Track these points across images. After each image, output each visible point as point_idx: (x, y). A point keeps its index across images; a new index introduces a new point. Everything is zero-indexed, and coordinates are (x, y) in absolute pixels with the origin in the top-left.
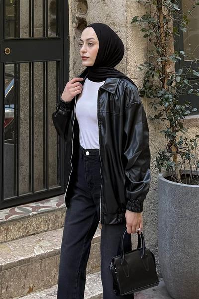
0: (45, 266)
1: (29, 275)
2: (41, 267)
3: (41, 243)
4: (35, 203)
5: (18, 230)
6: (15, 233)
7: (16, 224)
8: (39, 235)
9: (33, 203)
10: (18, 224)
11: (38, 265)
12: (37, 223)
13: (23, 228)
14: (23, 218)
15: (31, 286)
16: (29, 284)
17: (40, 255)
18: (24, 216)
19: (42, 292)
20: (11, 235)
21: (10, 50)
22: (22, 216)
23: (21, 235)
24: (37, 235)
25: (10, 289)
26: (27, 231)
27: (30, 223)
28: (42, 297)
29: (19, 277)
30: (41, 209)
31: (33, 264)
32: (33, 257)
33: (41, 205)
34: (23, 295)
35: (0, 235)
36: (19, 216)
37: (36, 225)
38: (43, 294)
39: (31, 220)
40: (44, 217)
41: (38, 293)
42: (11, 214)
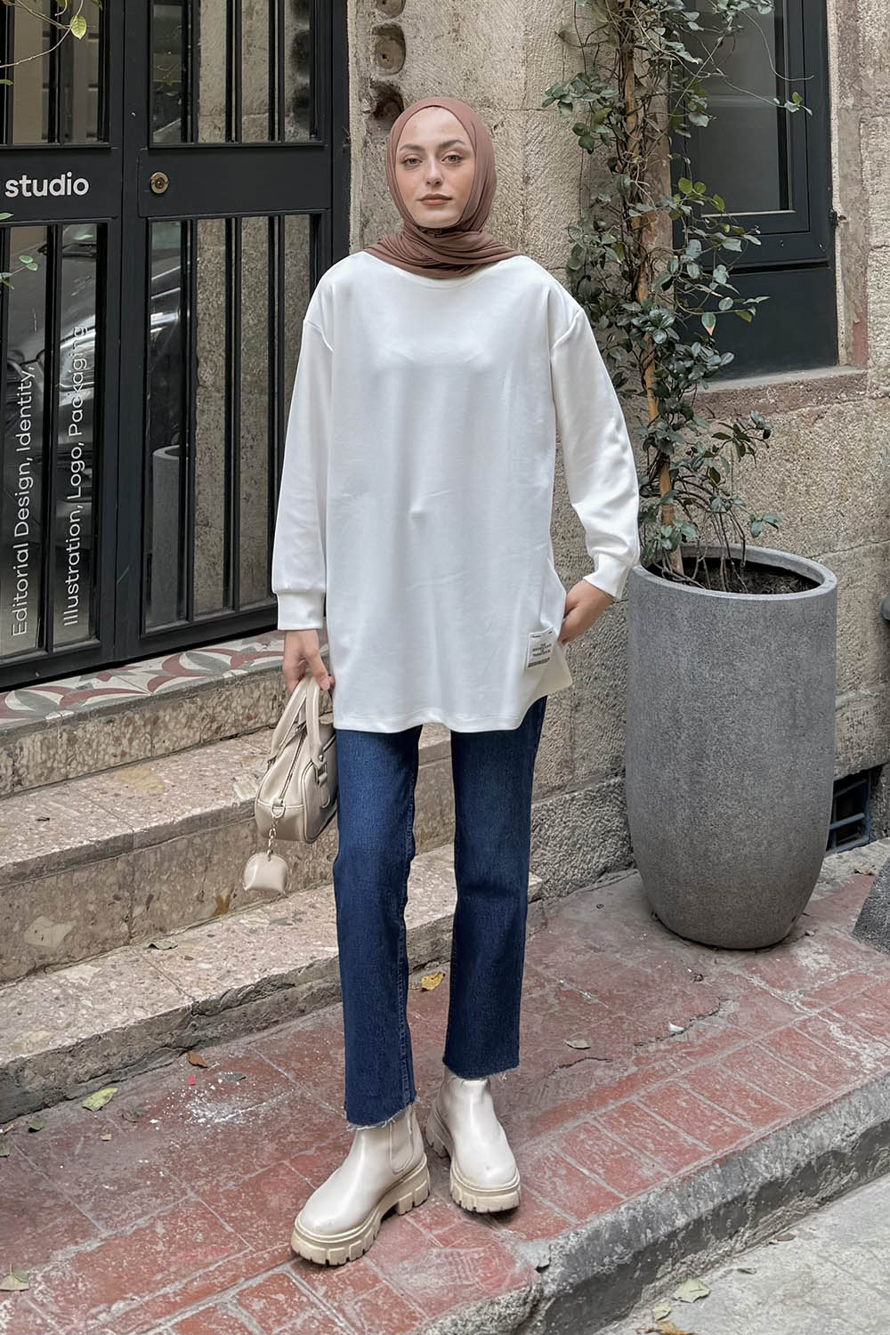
1: (218, 863)
2: (254, 839)
3: (257, 767)
4: (240, 641)
5: (188, 726)
6: (178, 734)
7: (181, 706)
8: (251, 738)
9: (230, 643)
10: (186, 706)
11: (245, 831)
12: (244, 703)
13: (203, 718)
14: (203, 687)
15: (225, 894)
16: (217, 890)
18: (206, 681)
19: (258, 915)
20: (166, 738)
21: (166, 180)
22: (201, 683)
23: (198, 738)
24: (245, 737)
25: (157, 905)
26: (215, 726)
27: (225, 704)
28: (256, 931)
29: (186, 868)
30: (258, 662)
31: (230, 829)
32: (229, 808)
33: (258, 647)
34: (199, 923)
35: (131, 740)
36: (189, 682)
37: (244, 707)
38: (259, 920)
39: (228, 693)
40: (268, 683)
41: (245, 916)
42: (166, 673)
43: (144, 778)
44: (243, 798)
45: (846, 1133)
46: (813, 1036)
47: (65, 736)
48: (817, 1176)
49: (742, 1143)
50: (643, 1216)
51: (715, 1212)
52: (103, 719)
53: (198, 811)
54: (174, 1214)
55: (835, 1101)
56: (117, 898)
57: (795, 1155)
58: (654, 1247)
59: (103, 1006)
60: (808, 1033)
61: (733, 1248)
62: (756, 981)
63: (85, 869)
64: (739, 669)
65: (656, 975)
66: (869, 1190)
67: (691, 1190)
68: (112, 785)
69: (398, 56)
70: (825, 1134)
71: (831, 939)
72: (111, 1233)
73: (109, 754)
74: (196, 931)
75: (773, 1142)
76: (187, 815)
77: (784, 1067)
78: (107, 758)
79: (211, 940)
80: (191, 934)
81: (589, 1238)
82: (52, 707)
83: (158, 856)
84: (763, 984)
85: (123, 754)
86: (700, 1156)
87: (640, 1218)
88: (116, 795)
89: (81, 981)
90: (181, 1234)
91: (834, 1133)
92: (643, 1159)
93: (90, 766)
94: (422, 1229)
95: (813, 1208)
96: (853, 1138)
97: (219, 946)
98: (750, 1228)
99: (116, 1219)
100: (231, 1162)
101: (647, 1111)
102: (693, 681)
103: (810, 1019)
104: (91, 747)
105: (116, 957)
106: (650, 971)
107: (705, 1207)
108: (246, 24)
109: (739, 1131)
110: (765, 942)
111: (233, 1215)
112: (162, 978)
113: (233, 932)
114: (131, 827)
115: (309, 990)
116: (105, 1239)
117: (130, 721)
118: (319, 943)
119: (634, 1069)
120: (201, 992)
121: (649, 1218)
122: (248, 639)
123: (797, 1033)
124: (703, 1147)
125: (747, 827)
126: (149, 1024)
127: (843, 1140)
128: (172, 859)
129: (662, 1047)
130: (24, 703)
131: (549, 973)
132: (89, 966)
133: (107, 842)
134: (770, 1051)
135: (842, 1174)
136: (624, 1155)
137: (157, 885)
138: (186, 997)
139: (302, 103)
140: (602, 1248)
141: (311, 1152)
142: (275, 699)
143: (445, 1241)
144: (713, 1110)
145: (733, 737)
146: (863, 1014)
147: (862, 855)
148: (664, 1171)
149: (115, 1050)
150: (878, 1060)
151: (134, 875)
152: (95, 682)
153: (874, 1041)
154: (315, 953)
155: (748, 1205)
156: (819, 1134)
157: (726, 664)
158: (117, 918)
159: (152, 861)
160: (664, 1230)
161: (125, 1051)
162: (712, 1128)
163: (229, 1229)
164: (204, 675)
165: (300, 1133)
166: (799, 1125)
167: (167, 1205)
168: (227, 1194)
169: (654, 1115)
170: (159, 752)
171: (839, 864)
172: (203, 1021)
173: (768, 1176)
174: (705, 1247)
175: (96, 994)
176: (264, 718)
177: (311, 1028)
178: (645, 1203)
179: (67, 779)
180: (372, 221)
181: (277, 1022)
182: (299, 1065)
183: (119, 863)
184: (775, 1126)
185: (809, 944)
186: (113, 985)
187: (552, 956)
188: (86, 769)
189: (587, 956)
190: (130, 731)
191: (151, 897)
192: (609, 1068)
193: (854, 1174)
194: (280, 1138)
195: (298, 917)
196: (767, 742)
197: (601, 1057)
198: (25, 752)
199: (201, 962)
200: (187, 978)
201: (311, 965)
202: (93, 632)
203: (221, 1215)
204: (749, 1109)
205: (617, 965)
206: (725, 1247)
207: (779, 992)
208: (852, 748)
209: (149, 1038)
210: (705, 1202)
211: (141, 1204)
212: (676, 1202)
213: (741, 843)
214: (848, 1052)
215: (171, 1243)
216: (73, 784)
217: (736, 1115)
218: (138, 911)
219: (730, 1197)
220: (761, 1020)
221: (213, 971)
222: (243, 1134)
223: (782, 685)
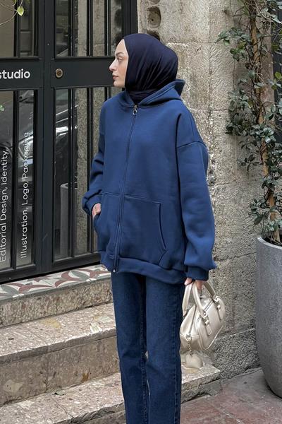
0: (104, 349)
1: (83, 360)
2: (99, 350)
3: (100, 319)
4: (94, 266)
5: (72, 301)
6: (68, 305)
7: (69, 293)
8: (98, 307)
10: (71, 293)
11: (95, 347)
12: (95, 292)
13: (78, 298)
14: (78, 285)
15: (86, 373)
16: (83, 371)
17: (97, 334)
18: (80, 283)
20: (62, 306)
23: (76, 307)
24: (96, 307)
25: (58, 376)
27: (87, 293)
28: (99, 389)
29: (70, 362)
30: (101, 275)
31: (88, 345)
32: (88, 337)
34: (76, 384)
35: (48, 307)
36: (72, 283)
37: (95, 294)
38: (100, 384)
39: (88, 288)
40: (105, 284)
41: (95, 382)
42: (63, 279)
43: (53, 323)
44: (94, 333)
47: (21, 304)
52: (36, 298)
53: (75, 337)
56: (41, 373)
63: (28, 360)
65: (268, 413)
68: (40, 325)
73: (39, 312)
74: (74, 388)
78: (38, 314)
79: (80, 392)
80: (72, 389)
82: (15, 292)
83: (58, 355)
85: (45, 313)
88: (42, 330)
89: (26, 407)
93: (31, 317)
104: (31, 309)
105: (41, 398)
106: (266, 411)
112: (59, 407)
114: (47, 343)
117: (48, 299)
120: (75, 414)
130: (4, 290)
131: (222, 411)
138: (69, 416)
142: (108, 291)
151: (48, 363)
152: (34, 282)
159: (56, 357)
164: (79, 280)
170: (60, 312)
176: (103, 299)
179: (21, 322)
183: (42, 358)
186: (39, 409)
187: (224, 404)
188: (29, 318)
189: (239, 404)
190: (48, 303)
191: (55, 373)
195: (117, 383)
198: (4, 310)
199: (76, 401)
201: (121, 404)
202: (33, 261)
205: (252, 408)
216: (23, 324)
218: (50, 378)
221: (81, 405)
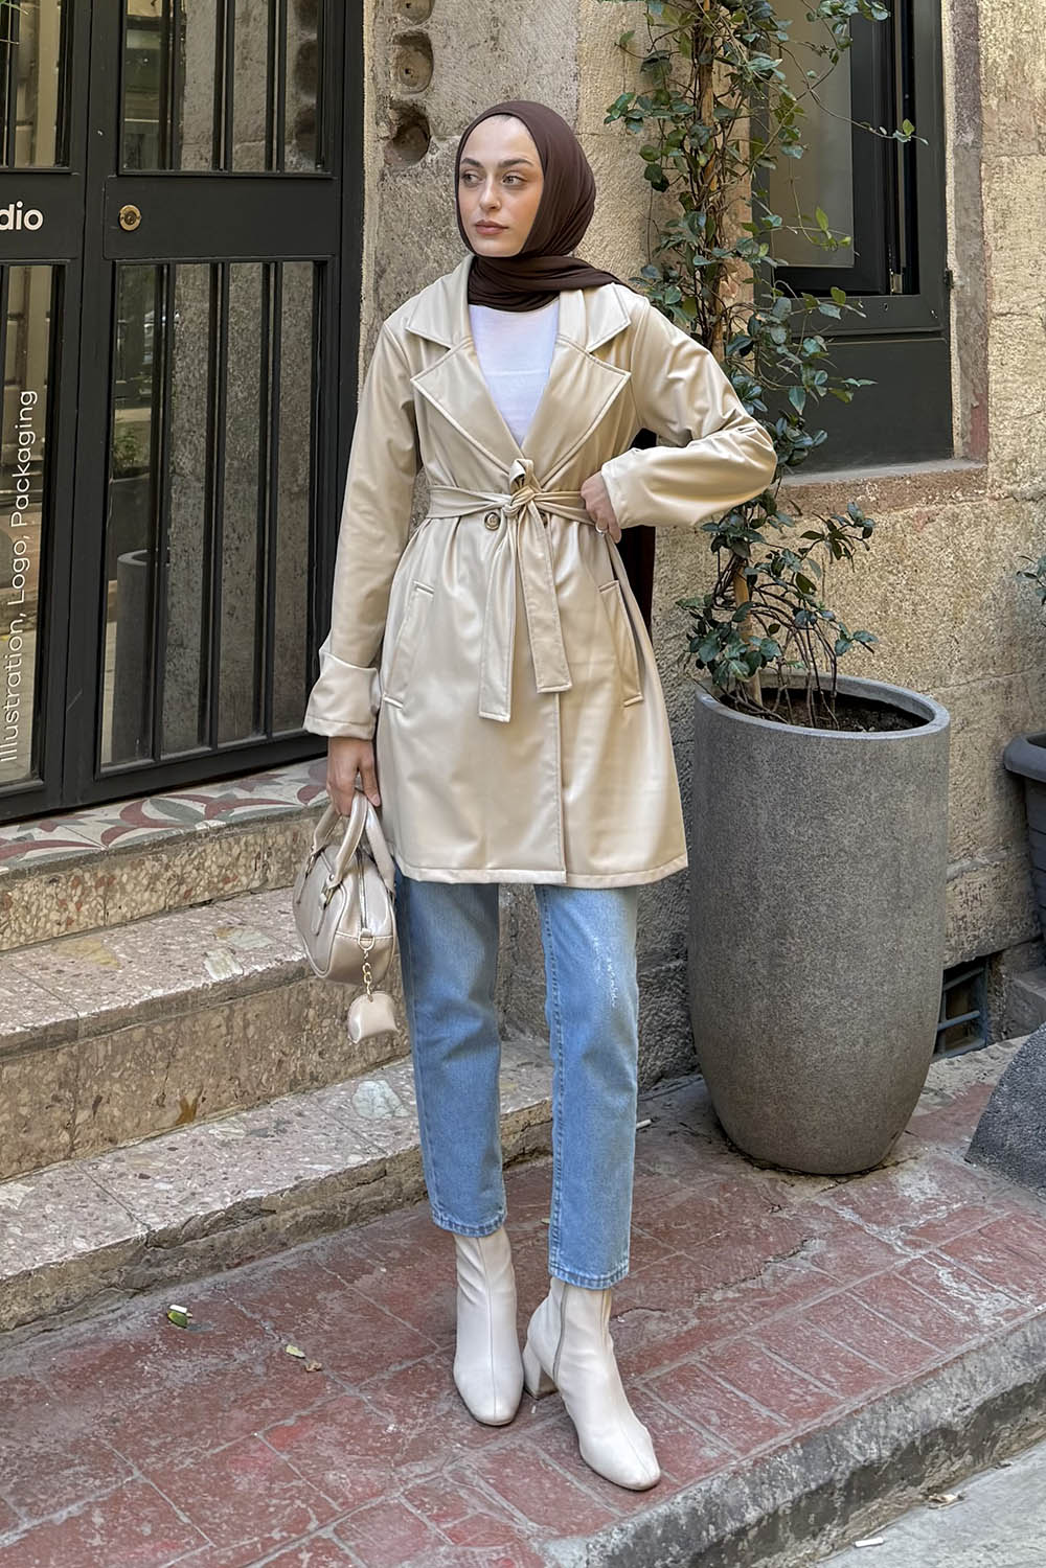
0: (246, 1027)
1: (183, 1058)
2: (230, 1028)
3: (234, 937)
4: (218, 785)
5: (152, 888)
6: (138, 898)
7: (142, 863)
8: (228, 904)
9: (204, 788)
10: (148, 864)
11: (218, 1020)
12: (221, 861)
13: (169, 880)
14: (171, 841)
15: (190, 1098)
16: (182, 1093)
17: (225, 982)
18: (174, 833)
19: (232, 1124)
20: (123, 903)
21: (138, 214)
22: (166, 836)
23: (162, 904)
24: (221, 904)
25: (106, 1109)
26: (184, 888)
27: (196, 863)
28: (229, 1142)
29: (144, 1066)
30: (238, 811)
31: (199, 1016)
32: (198, 990)
33: (241, 794)
34: (158, 1133)
35: (79, 905)
36: (153, 833)
37: (220, 867)
38: (233, 1131)
39: (200, 849)
40: (250, 837)
41: (216, 1125)
42: (124, 824)
43: (94, 952)
44: (216, 978)
45: (958, 1406)
46: (917, 1284)
48: (921, 1460)
49: (829, 1417)
50: (705, 1507)
51: (796, 1503)
52: (45, 877)
53: (159, 993)
54: (117, 1499)
55: (945, 1365)
56: (56, 1099)
57: (895, 1433)
58: (717, 1547)
59: (33, 1236)
60: (913, 1281)
61: (816, 1549)
62: (847, 1214)
63: (18, 1061)
64: (832, 825)
65: (723, 1206)
66: (988, 1478)
67: (765, 1475)
68: (54, 959)
69: (424, 71)
70: (931, 1407)
71: (939, 1164)
72: (36, 1522)
73: (51, 919)
74: (154, 1143)
75: (867, 1416)
76: (145, 997)
77: (883, 1322)
78: (49, 925)
79: (173, 1155)
80: (147, 1147)
81: (637, 1536)
83: (110, 1048)
84: (855, 1218)
85: (69, 922)
86: (777, 1432)
87: (701, 1511)
88: (60, 972)
89: (9, 1204)
90: (123, 1524)
91: (944, 1404)
92: (706, 1435)
93: (27, 936)
94: (426, 1520)
95: (917, 1500)
96: (967, 1412)
97: (182, 1162)
98: (838, 1525)
99: (43, 1505)
100: (190, 1434)
101: (712, 1375)
102: (774, 840)
103: (913, 1263)
104: (29, 911)
105: (53, 1174)
106: (716, 1200)
107: (784, 1499)
108: (240, 33)
109: (824, 1403)
110: (858, 1165)
111: (190, 1501)
112: (110, 1200)
113: (201, 1144)
114: (76, 1012)
115: (293, 1217)
116: (26, 1531)
117: (79, 881)
118: (307, 1159)
119: (695, 1322)
120: (157, 1220)
121: (713, 1510)
122: (229, 783)
123: (896, 1279)
124: (780, 1420)
125: (839, 1021)
126: (92, 1257)
127: (954, 1415)
128: (127, 1052)
129: (730, 1295)
132: (19, 1185)
133: (46, 1029)
134: (865, 1302)
135: (954, 1459)
136: (681, 1430)
137: (108, 1083)
138: (139, 1225)
139: (305, 126)
140: (652, 1549)
141: (290, 1422)
142: (258, 857)
143: (455, 1536)
144: (793, 1373)
145: (823, 909)
146: (980, 1258)
147: (978, 1061)
148: (732, 1451)
149: (48, 1291)
150: (999, 1314)
151: (78, 1071)
152: (37, 832)
153: (993, 1290)
154: (301, 1172)
155: (836, 1496)
156: (924, 1407)
157: (815, 818)
158: (56, 1124)
159: (101, 1055)
160: (731, 1525)
161: (60, 1292)
162: (792, 1397)
163: (186, 1520)
164: (171, 826)
165: (277, 1398)
166: (900, 1396)
167: (107, 1487)
168: (185, 1474)
169: (719, 1380)
170: (114, 921)
171: (949, 1074)
172: (160, 1256)
173: (861, 1459)
174: (782, 1549)
175: (28, 1220)
176: (244, 880)
177: (295, 1266)
178: (707, 1491)
180: (389, 270)
181: (252, 1258)
182: (278, 1313)
183: (60, 1055)
184: (872, 1395)
185: (912, 1170)
186: (49, 1209)
188: (22, 939)
190: (79, 892)
191: (99, 1100)
192: (665, 1319)
193: (968, 1458)
194: (251, 1404)
195: (282, 1127)
196: (865, 915)
197: (654, 1306)
199: (159, 1181)
200: (141, 1201)
201: (296, 1187)
202: (36, 770)
203: (175, 1500)
204: (837, 1375)
206: (807, 1547)
207: (875, 1228)
208: (965, 929)
209: (91, 1276)
210: (784, 1491)
211: (74, 1485)
212: (747, 1490)
213: (830, 1041)
214: (960, 1304)
215: (110, 1535)
217: (823, 1381)
218: (83, 1116)
219: (813, 1486)
220: (853, 1265)
221: (174, 1193)
222: (207, 1399)
223: (883, 844)
